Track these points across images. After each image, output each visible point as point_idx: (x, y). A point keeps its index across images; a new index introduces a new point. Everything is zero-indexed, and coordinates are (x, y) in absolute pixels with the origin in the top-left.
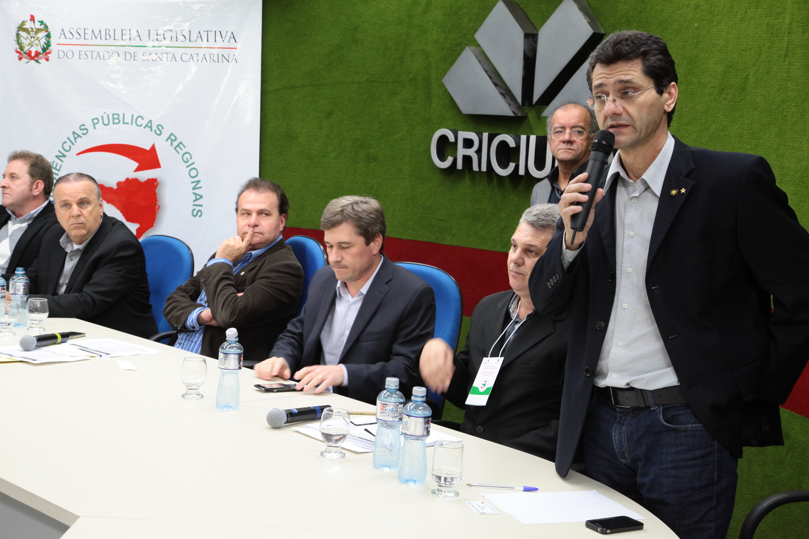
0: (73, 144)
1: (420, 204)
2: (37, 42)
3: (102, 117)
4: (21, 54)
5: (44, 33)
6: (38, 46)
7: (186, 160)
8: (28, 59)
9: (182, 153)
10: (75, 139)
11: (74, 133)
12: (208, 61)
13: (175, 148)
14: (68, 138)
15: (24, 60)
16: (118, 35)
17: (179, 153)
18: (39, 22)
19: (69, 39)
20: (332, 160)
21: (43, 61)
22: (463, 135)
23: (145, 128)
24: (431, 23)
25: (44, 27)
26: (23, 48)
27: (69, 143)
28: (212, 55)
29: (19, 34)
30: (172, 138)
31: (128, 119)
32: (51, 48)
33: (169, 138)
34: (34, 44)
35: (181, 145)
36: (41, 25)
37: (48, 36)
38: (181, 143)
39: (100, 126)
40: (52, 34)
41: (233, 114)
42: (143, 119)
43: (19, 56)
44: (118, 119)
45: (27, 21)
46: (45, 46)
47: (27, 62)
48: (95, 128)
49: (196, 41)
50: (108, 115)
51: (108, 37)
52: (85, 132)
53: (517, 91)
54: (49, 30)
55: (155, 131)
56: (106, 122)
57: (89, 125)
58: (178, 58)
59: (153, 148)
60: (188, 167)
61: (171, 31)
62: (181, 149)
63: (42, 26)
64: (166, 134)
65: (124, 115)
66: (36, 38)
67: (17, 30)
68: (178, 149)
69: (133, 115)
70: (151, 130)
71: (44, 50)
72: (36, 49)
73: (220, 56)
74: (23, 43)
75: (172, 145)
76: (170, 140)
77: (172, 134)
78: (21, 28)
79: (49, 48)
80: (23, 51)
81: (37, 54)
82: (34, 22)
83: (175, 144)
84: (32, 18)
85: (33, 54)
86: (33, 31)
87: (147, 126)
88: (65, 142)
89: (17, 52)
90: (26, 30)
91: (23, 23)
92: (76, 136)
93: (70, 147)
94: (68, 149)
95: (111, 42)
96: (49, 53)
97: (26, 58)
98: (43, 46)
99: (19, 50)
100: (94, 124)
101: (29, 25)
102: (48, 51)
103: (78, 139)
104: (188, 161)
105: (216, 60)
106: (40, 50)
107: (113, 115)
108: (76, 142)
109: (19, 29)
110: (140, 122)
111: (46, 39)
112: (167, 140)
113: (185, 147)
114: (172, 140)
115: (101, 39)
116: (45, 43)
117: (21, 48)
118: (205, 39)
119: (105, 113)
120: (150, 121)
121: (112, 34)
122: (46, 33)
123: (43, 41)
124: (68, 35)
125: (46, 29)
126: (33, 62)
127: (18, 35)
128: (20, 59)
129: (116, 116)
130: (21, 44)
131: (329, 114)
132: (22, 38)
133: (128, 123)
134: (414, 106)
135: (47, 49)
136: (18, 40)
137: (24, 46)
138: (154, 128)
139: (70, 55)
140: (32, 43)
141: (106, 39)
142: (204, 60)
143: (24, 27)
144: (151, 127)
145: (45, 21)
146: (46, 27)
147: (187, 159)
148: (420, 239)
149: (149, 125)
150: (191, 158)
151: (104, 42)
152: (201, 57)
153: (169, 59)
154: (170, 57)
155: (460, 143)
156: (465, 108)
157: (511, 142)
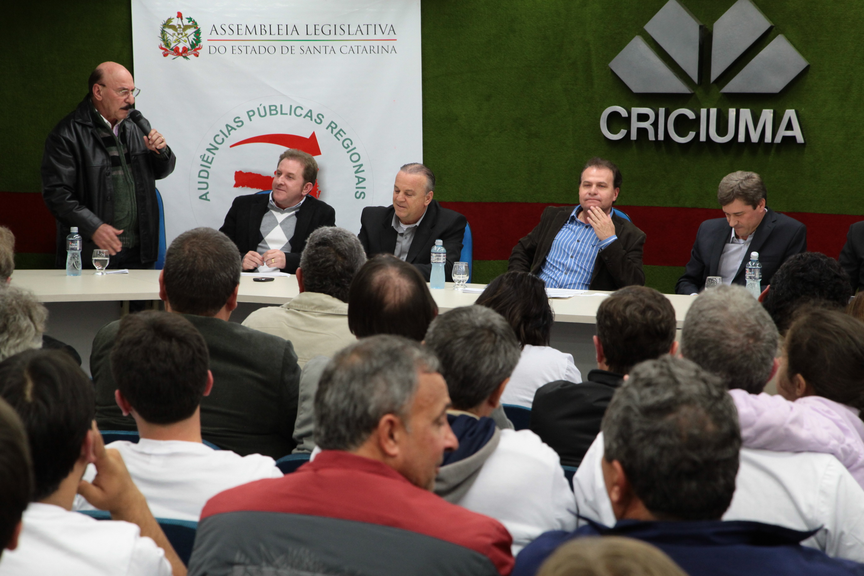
0: (227, 137)
2: (185, 38)
3: (258, 109)
4: (166, 50)
5: (193, 30)
6: (186, 42)
7: (346, 146)
8: (175, 55)
9: (342, 139)
10: (229, 131)
11: (227, 126)
12: (369, 52)
13: (335, 135)
14: (221, 131)
15: (170, 56)
16: (275, 30)
17: (339, 140)
18: (187, 18)
19: (221, 34)
20: (493, 139)
21: (192, 57)
22: (636, 111)
23: (304, 117)
24: (589, 15)
25: (192, 24)
26: (169, 44)
27: (222, 136)
28: (372, 48)
29: (165, 31)
30: (332, 126)
31: (286, 110)
32: (201, 44)
33: (330, 125)
34: (181, 41)
35: (341, 132)
36: (189, 22)
37: (198, 33)
38: (341, 130)
39: (256, 117)
40: (202, 30)
41: (394, 101)
42: (302, 109)
43: (164, 52)
44: (275, 110)
45: (173, 18)
46: (194, 42)
47: (174, 59)
48: (251, 120)
49: (356, 34)
50: (264, 107)
51: (263, 32)
52: (240, 124)
53: (694, 74)
54: (199, 27)
55: (315, 120)
56: (263, 113)
57: (245, 118)
58: (337, 49)
59: (313, 136)
60: (348, 152)
61: (330, 25)
62: (342, 136)
63: (191, 23)
64: (326, 122)
65: (281, 106)
66: (184, 34)
67: (162, 27)
68: (338, 136)
69: (291, 106)
70: (311, 120)
71: (193, 46)
72: (184, 46)
73: (380, 48)
74: (169, 39)
75: (332, 132)
76: (330, 128)
77: (332, 122)
78: (167, 24)
79: (199, 44)
80: (170, 47)
81: (185, 50)
82: (182, 19)
83: (335, 131)
84: (180, 15)
85: (181, 51)
86: (180, 27)
87: (306, 115)
88: (218, 135)
89: (162, 48)
91: (170, 20)
92: (230, 129)
93: (223, 139)
94: (220, 141)
95: (267, 36)
96: (199, 49)
97: (173, 54)
98: (192, 42)
99: (164, 47)
100: (250, 117)
101: (176, 22)
102: (197, 47)
103: (232, 132)
104: (348, 147)
105: (376, 52)
106: (188, 46)
107: (270, 106)
108: (229, 134)
109: (164, 26)
110: (299, 111)
111: (194, 35)
112: (327, 128)
113: (345, 134)
114: (332, 128)
115: (256, 34)
116: (194, 39)
117: (167, 45)
118: (365, 32)
119: (261, 105)
120: (310, 111)
121: (267, 29)
122: (195, 30)
123: (192, 38)
124: (220, 30)
125: (195, 26)
126: (181, 58)
127: (163, 32)
128: (165, 55)
129: (273, 108)
130: (167, 41)
131: (488, 98)
132: (168, 35)
133: (287, 114)
134: (575, 88)
135: (196, 44)
136: (164, 37)
137: (170, 43)
138: (315, 117)
139: (222, 50)
140: (180, 39)
141: (261, 34)
142: (365, 52)
143: (171, 24)
144: (311, 117)
145: (194, 18)
146: (195, 24)
147: (347, 144)
149: (309, 115)
150: (352, 144)
151: (259, 37)
152: (361, 49)
153: (328, 52)
154: (328, 49)
155: (634, 118)
156: (636, 88)
157: (691, 115)
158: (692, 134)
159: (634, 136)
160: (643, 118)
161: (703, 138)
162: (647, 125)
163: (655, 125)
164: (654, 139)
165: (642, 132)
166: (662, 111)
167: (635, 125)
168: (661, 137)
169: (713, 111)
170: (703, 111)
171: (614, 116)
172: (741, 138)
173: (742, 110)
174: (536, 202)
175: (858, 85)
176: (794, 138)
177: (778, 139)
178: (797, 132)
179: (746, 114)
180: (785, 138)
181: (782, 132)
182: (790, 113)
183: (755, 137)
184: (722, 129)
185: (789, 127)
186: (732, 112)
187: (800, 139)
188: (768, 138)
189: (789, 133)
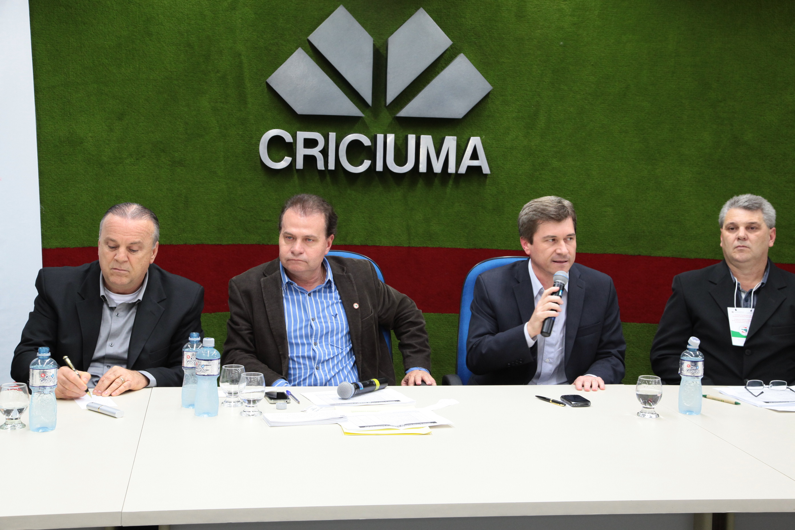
1: (241, 206)
22: (302, 135)
24: (240, 20)
53: (367, 94)
131: (121, 117)
134: (226, 106)
148: (244, 242)
155: (300, 143)
156: (300, 109)
157: (366, 141)
158: (367, 164)
159: (300, 164)
160: (310, 143)
161: (379, 168)
162: (315, 152)
163: (325, 152)
164: (323, 169)
165: (310, 160)
166: (332, 136)
167: (301, 151)
168: (332, 166)
169: (391, 138)
170: (380, 137)
171: (276, 140)
172: (423, 168)
173: (422, 137)
174: (182, 243)
175: (546, 112)
176: (479, 168)
177: (462, 170)
178: (482, 162)
179: (427, 141)
180: (469, 168)
181: (467, 162)
182: (475, 141)
183: (438, 168)
184: (401, 159)
185: (475, 156)
186: (412, 139)
187: (486, 170)
188: (452, 169)
189: (475, 163)
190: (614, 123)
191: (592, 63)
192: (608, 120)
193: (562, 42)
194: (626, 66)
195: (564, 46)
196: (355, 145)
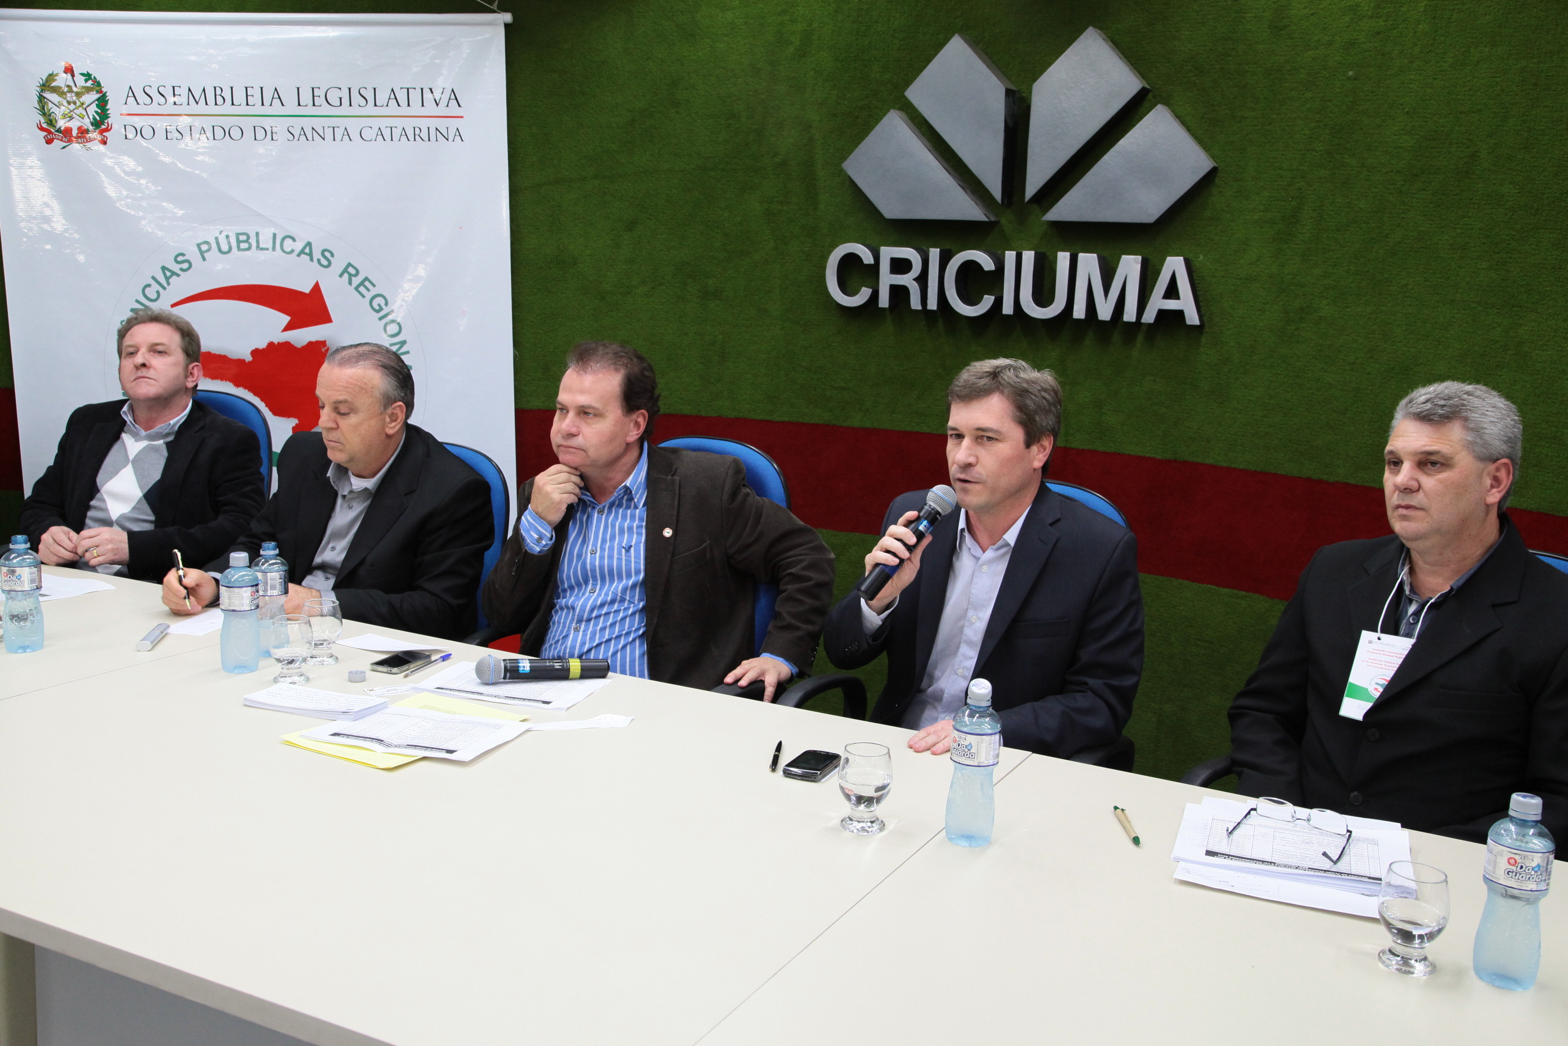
0: (164, 288)
1: (804, 364)
2: (81, 111)
3: (217, 239)
4: (49, 132)
5: (94, 96)
6: (83, 118)
7: (377, 308)
8: (65, 142)
9: (369, 296)
10: (167, 279)
11: (164, 268)
12: (411, 137)
13: (357, 289)
14: (153, 278)
15: (57, 144)
16: (240, 97)
17: (364, 297)
18: (83, 74)
19: (144, 104)
20: (640, 299)
22: (888, 253)
23: (299, 255)
24: (812, 73)
25: (92, 84)
26: (54, 121)
27: (155, 287)
28: (417, 131)
29: (45, 98)
30: (349, 271)
31: (266, 241)
32: (110, 121)
33: (345, 270)
34: (74, 115)
35: (367, 283)
36: (86, 81)
37: (102, 102)
38: (366, 279)
39: (213, 255)
40: (110, 96)
41: (460, 228)
42: (294, 240)
43: (46, 136)
44: (247, 241)
45: (57, 75)
46: (98, 118)
47: (64, 148)
48: (204, 259)
49: (387, 106)
50: (227, 237)
51: (220, 100)
52: (185, 266)
53: (994, 185)
54: (104, 90)
55: (319, 261)
56: (225, 247)
57: (193, 255)
58: (354, 134)
59: (317, 288)
60: (381, 319)
61: (340, 89)
62: (368, 290)
63: (89, 83)
64: (338, 265)
65: (257, 234)
66: (78, 104)
67: (38, 89)
68: (362, 289)
69: (275, 235)
70: (312, 260)
71: (97, 124)
72: (79, 124)
73: (433, 131)
74: (53, 112)
75: (350, 283)
76: (346, 275)
77: (349, 265)
78: (47, 85)
79: (106, 121)
80: (55, 127)
81: (83, 132)
82: (73, 76)
83: (356, 281)
84: (69, 70)
85: (75, 133)
86: (71, 91)
87: (302, 252)
88: (149, 286)
89: (42, 129)
90: (56, 90)
91: (51, 77)
92: (168, 274)
93: (158, 292)
94: (154, 296)
95: (227, 108)
96: (107, 130)
97: (61, 140)
98: (94, 118)
99: (45, 126)
100: (202, 253)
101: (63, 80)
102: (103, 127)
103: (174, 280)
104: (381, 309)
105: (425, 137)
106: (87, 123)
107: (238, 235)
108: (169, 284)
109: (43, 88)
110: (288, 244)
111: (97, 106)
112: (341, 276)
113: (374, 286)
114: (350, 275)
115: (207, 104)
116: (96, 112)
117: (51, 122)
118: (403, 101)
119: (221, 233)
120: (309, 244)
121: (227, 94)
122: (98, 96)
123: (93, 109)
124: (142, 98)
125: (98, 88)
127: (41, 99)
128: (49, 142)
129: (243, 238)
130: (50, 115)
131: (631, 225)
132: (50, 105)
133: (267, 249)
134: (786, 208)
135: (101, 123)
136: (44, 109)
137: (56, 119)
138: (317, 255)
139: (147, 132)
140: (72, 113)
141: (216, 104)
142: (404, 138)
143: (54, 84)
144: (311, 255)
145: (94, 74)
146: (97, 84)
147: (379, 305)
148: (806, 420)
149: (307, 250)
150: (386, 304)
151: (212, 109)
152: (397, 133)
153: (338, 137)
154: (339, 133)
155: (885, 266)
156: (891, 209)
157: (987, 263)
158: (988, 301)
159: (884, 301)
160: (900, 266)
161: (1008, 309)
162: (907, 280)
163: (922, 279)
164: (920, 308)
165: (899, 293)
166: (934, 253)
167: (887, 279)
168: (932, 304)
169: (1029, 257)
170: (1010, 256)
171: (850, 261)
172: (1079, 311)
173: (1082, 256)
175: (1314, 210)
176: (1180, 314)
177: (1149, 316)
178: (1186, 303)
179: (1089, 263)
180: (1162, 314)
181: (1157, 302)
182: (1174, 265)
183: (1105, 311)
184: (1043, 294)
185: (1172, 292)
186: (1063, 259)
187: (1192, 317)
188: (1130, 314)
189: (1171, 305)
190: (1443, 230)
191: (1407, 110)
192: (1431, 224)
193: (1351, 70)
194: (1474, 112)
195: (1355, 79)
196: (969, 268)
